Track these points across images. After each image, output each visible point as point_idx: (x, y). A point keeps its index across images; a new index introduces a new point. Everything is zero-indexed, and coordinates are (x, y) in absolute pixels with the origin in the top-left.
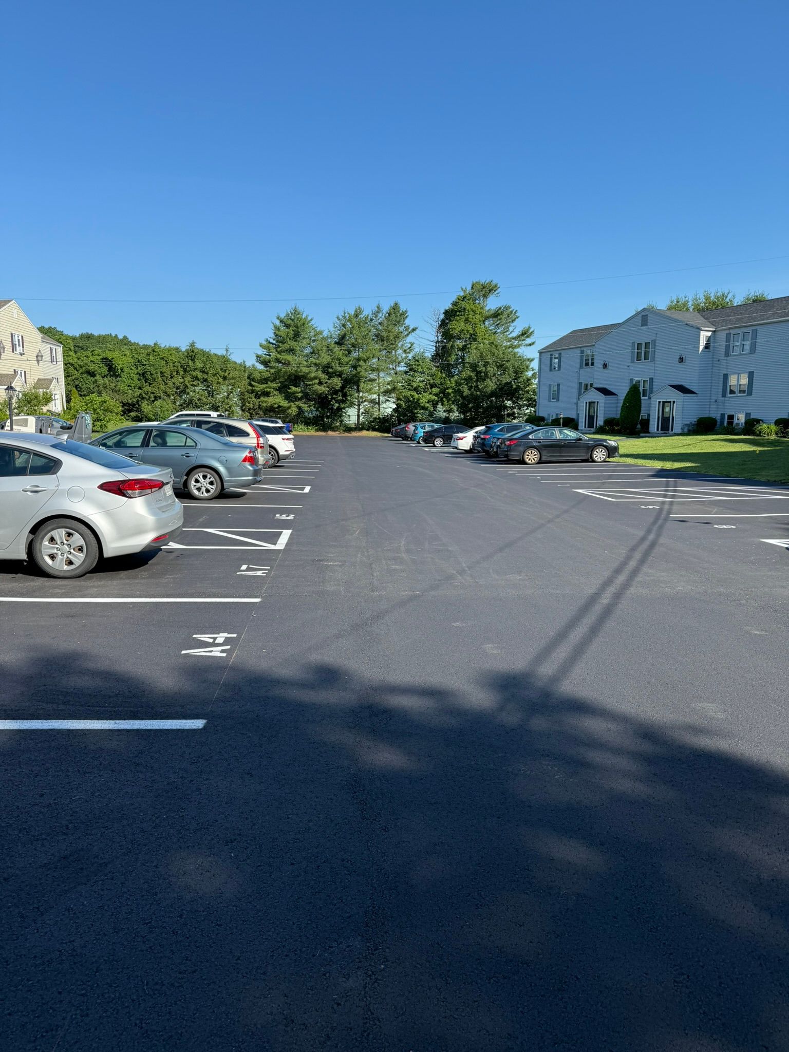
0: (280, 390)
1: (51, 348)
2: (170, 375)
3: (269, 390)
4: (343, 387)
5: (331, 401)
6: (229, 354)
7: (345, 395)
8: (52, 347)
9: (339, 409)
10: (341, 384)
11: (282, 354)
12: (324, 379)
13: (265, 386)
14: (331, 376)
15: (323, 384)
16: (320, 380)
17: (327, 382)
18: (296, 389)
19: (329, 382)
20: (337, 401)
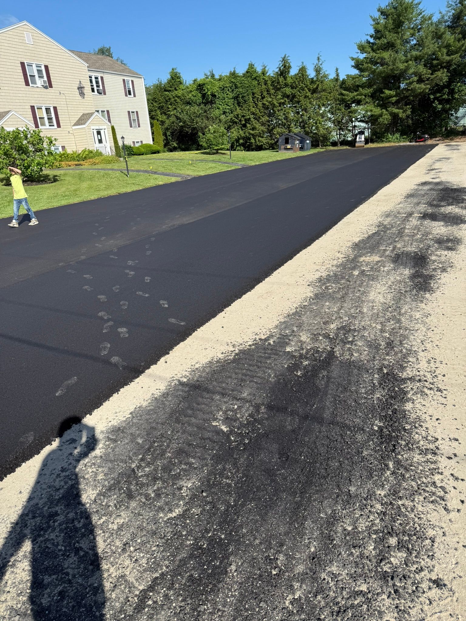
0: (373, 96)
1: (124, 80)
2: (261, 96)
3: (359, 97)
4: (451, 81)
5: (433, 102)
6: (320, 63)
7: (452, 92)
8: (126, 78)
9: (446, 111)
10: (447, 78)
11: (378, 52)
12: (426, 74)
13: (355, 93)
14: (434, 69)
15: (424, 81)
16: (420, 77)
17: (429, 78)
18: (390, 92)
19: (432, 77)
20: (441, 102)
